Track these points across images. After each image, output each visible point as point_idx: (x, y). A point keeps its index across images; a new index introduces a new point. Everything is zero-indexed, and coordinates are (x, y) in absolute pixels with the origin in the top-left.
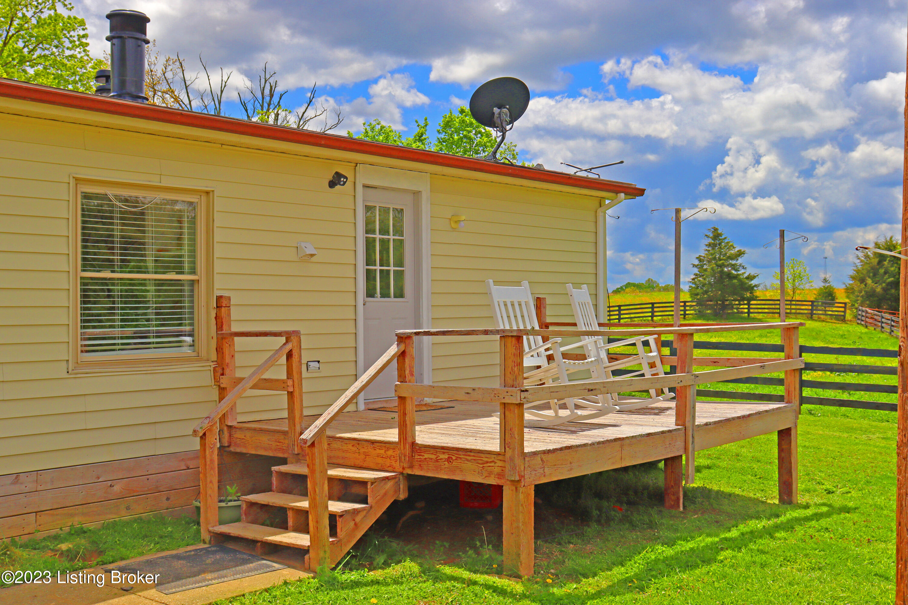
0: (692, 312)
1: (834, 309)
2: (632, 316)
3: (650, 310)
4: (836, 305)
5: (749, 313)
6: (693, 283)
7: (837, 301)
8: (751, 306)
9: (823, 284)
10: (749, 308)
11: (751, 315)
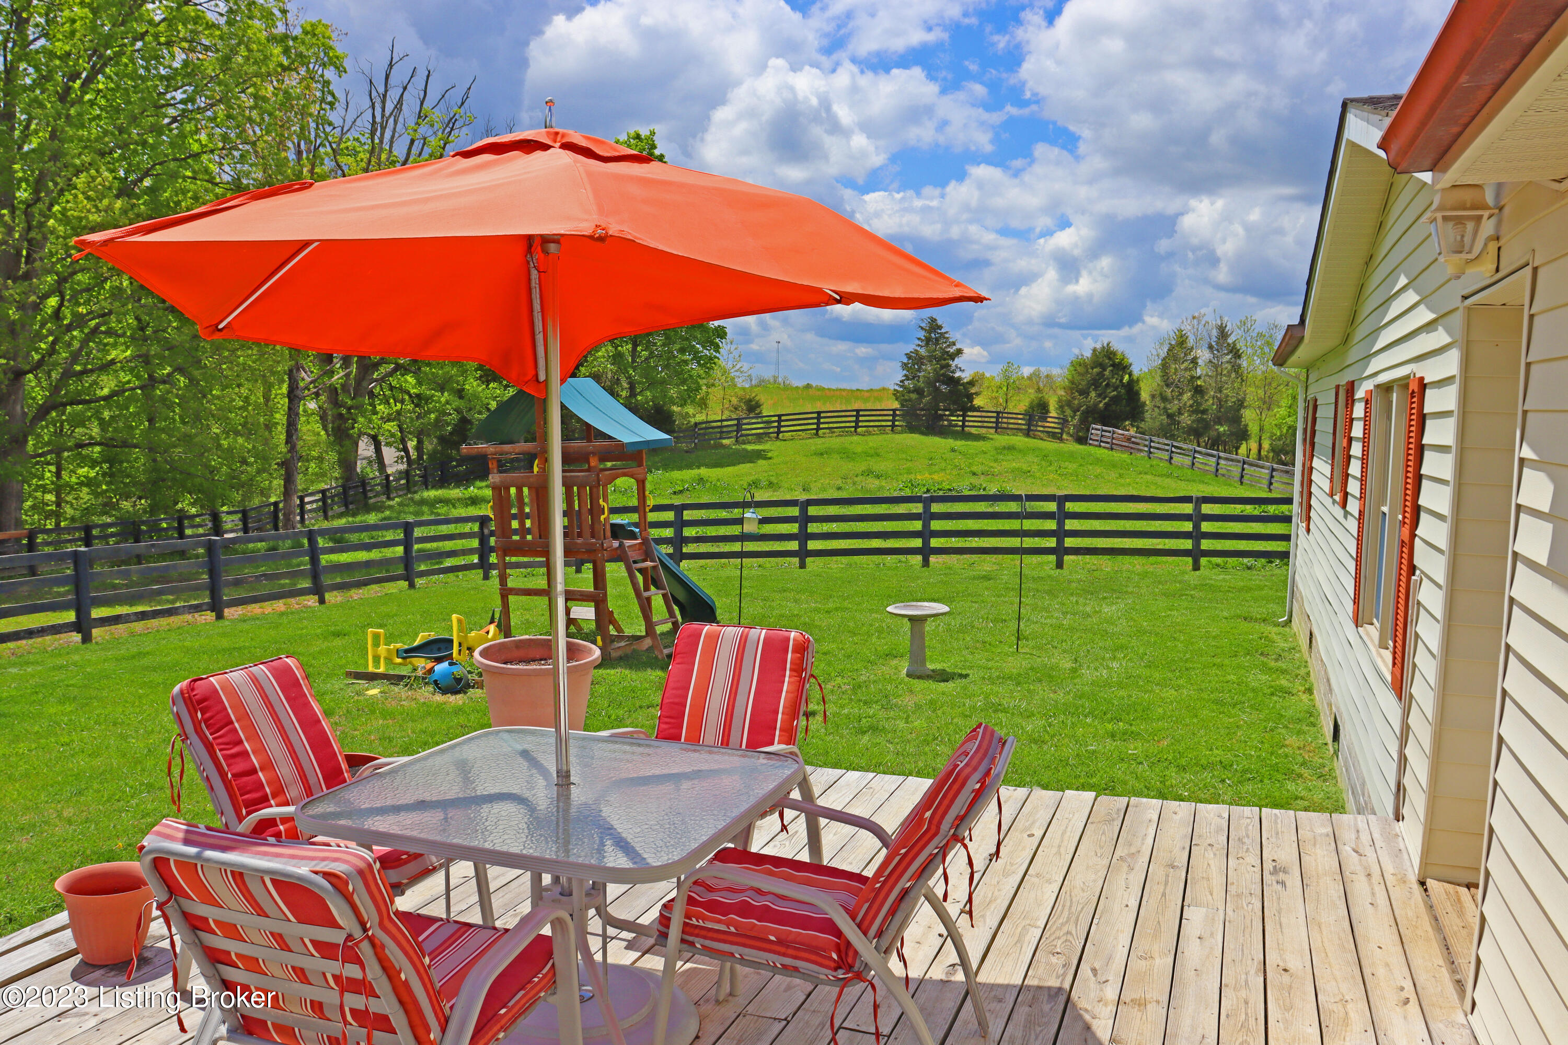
0: (901, 423)
1: (1047, 424)
2: (831, 425)
3: (854, 419)
4: (1049, 420)
5: (963, 426)
6: (901, 386)
7: (1051, 415)
8: (967, 418)
9: (1036, 395)
10: (964, 421)
11: (966, 429)
